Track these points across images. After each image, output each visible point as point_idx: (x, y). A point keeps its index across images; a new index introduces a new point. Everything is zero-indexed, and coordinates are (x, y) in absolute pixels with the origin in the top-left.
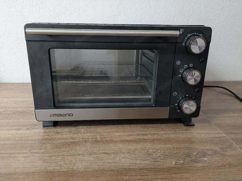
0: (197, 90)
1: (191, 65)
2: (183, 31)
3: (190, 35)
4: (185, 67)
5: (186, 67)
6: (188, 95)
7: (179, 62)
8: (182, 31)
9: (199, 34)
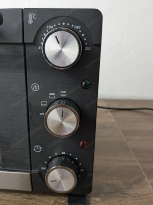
0: (83, 143)
1: (64, 94)
2: (35, 17)
3: (52, 27)
4: (51, 96)
5: (53, 96)
6: (64, 153)
7: (36, 85)
8: (33, 18)
9: (73, 26)
